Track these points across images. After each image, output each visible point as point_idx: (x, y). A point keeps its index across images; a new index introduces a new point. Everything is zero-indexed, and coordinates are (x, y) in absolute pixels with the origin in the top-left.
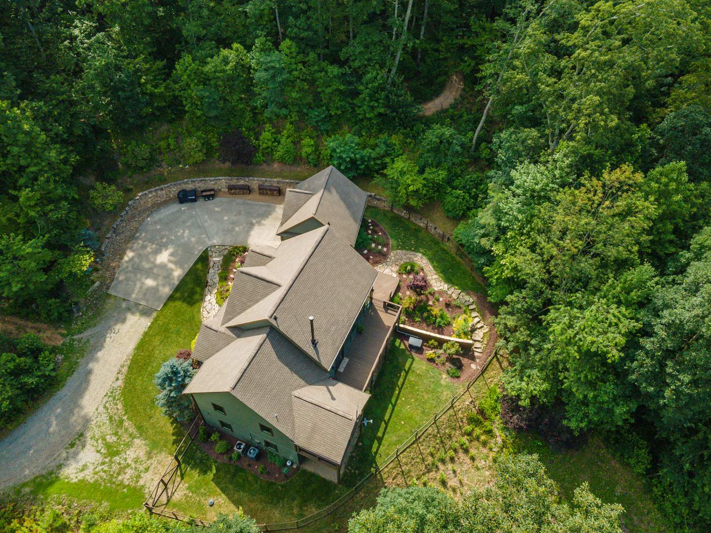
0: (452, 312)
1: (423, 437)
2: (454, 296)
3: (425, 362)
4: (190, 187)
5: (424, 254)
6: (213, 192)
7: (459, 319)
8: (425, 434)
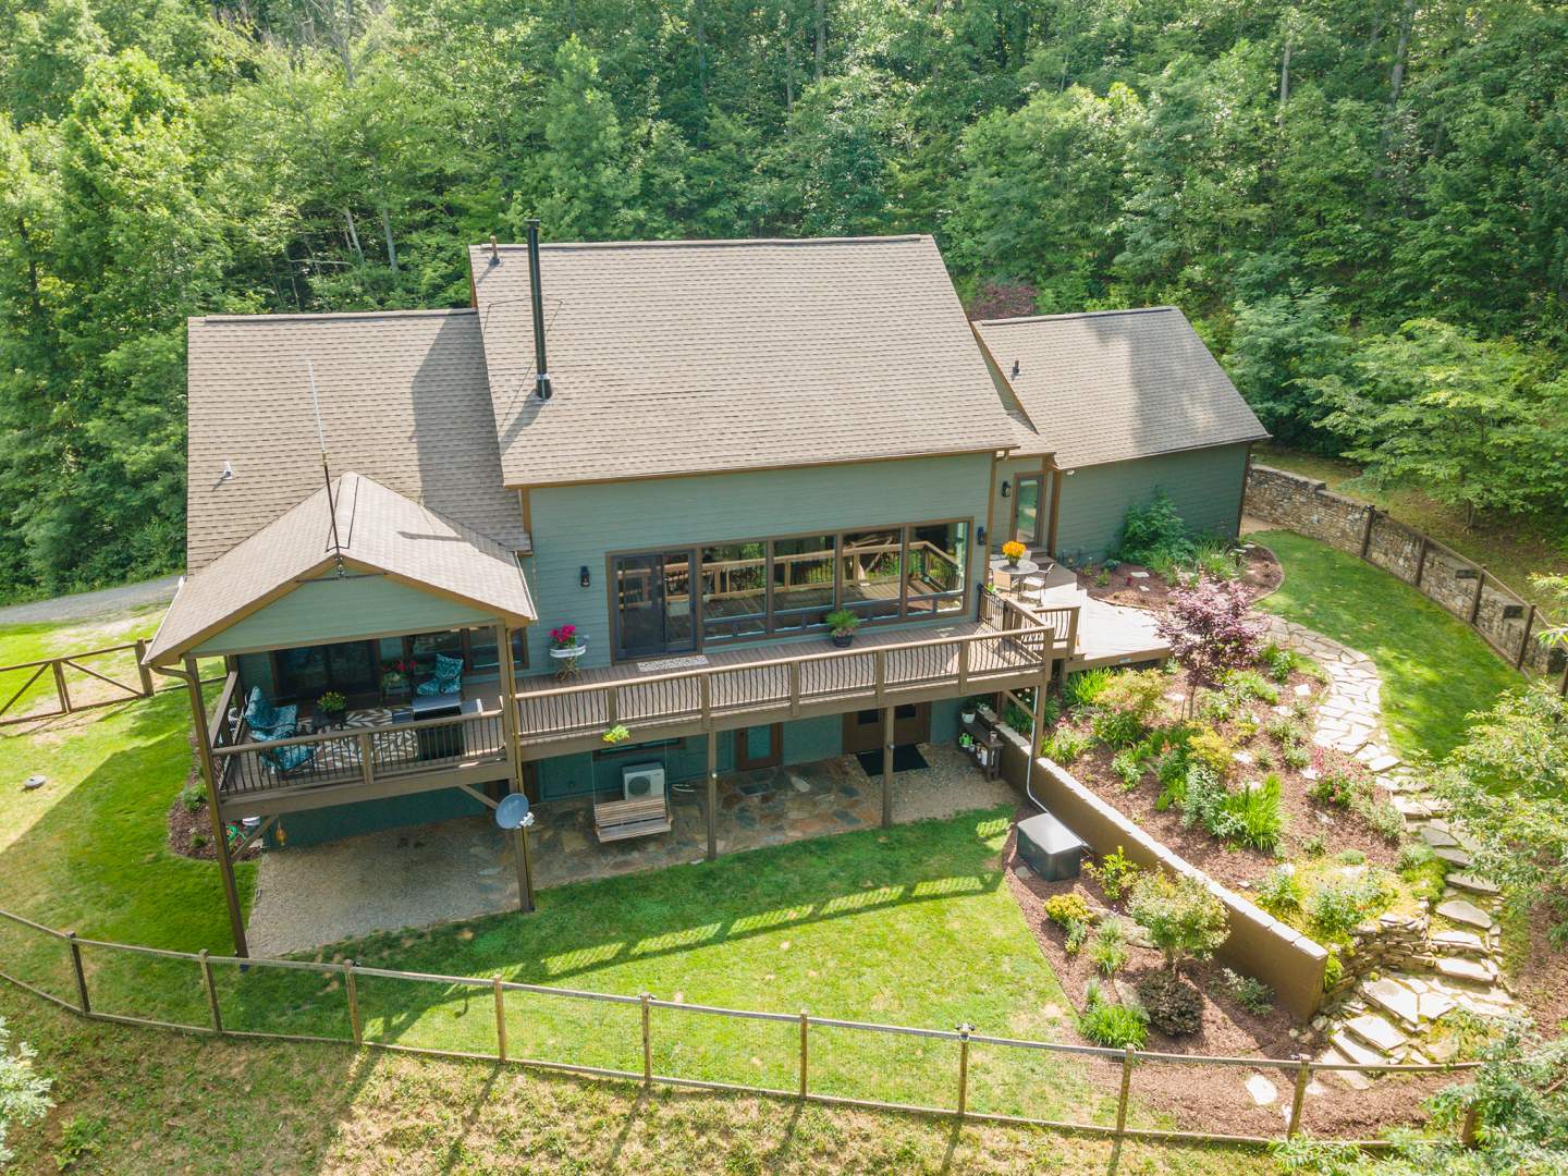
0: (1330, 832)
3: (1023, 922)
5: (1384, 664)
7: (1348, 870)
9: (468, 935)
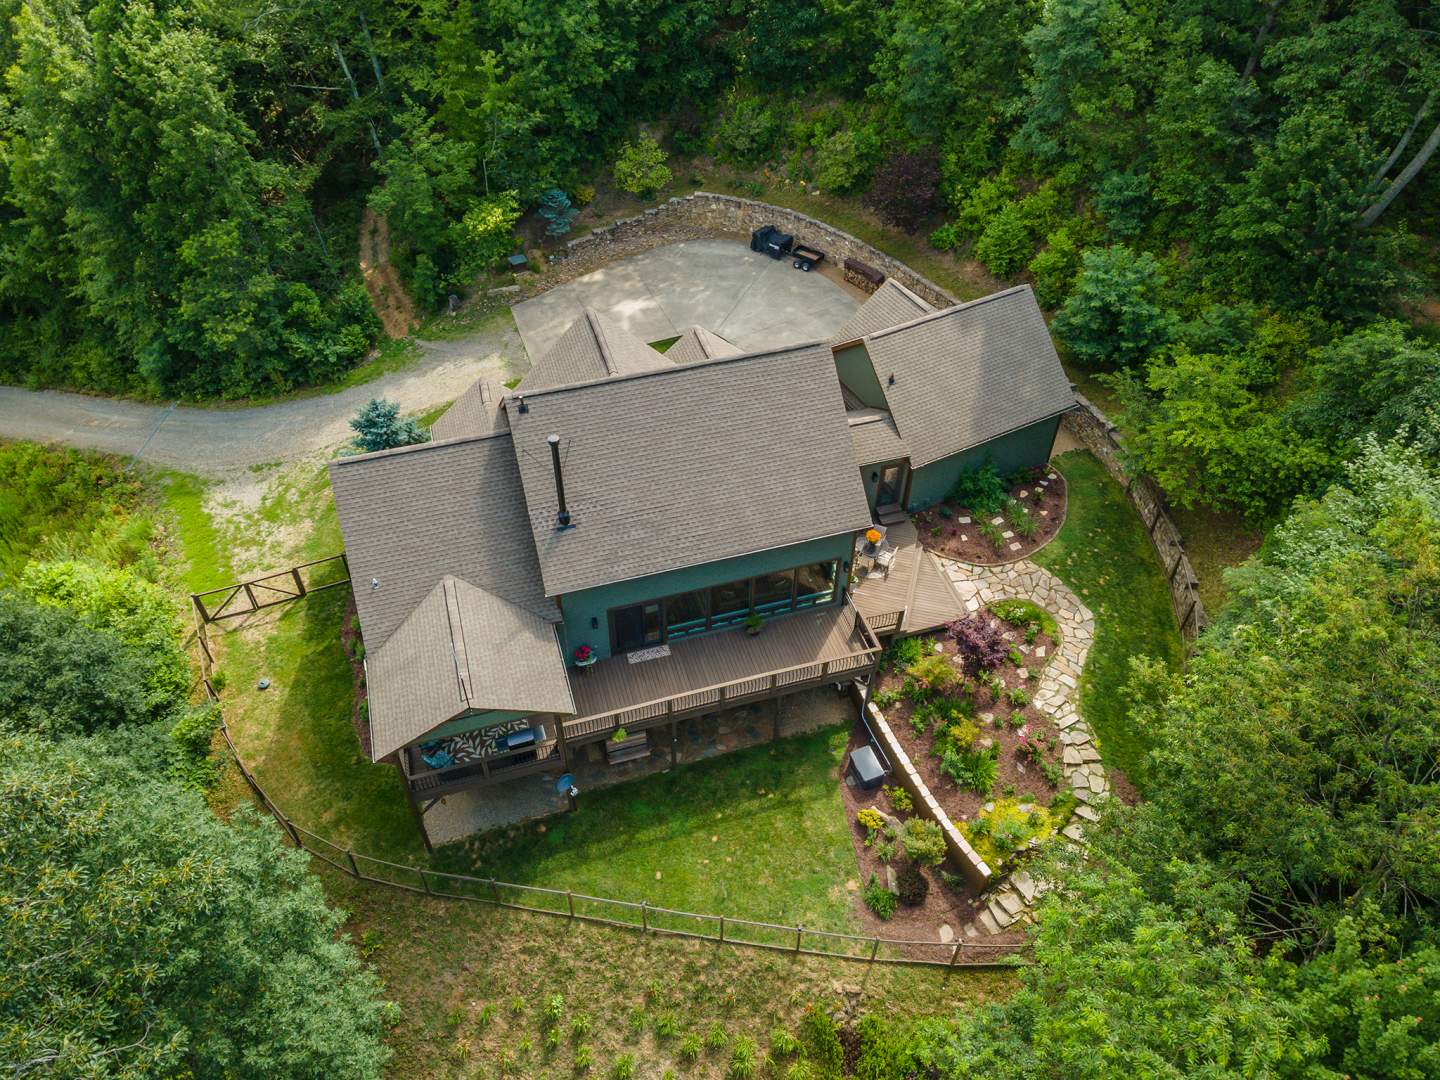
0: (1020, 779)
1: (662, 942)
2: (1070, 755)
3: (845, 821)
4: (788, 227)
5: (1100, 622)
6: (815, 258)
7: (1023, 807)
8: (672, 942)
9: (543, 829)
